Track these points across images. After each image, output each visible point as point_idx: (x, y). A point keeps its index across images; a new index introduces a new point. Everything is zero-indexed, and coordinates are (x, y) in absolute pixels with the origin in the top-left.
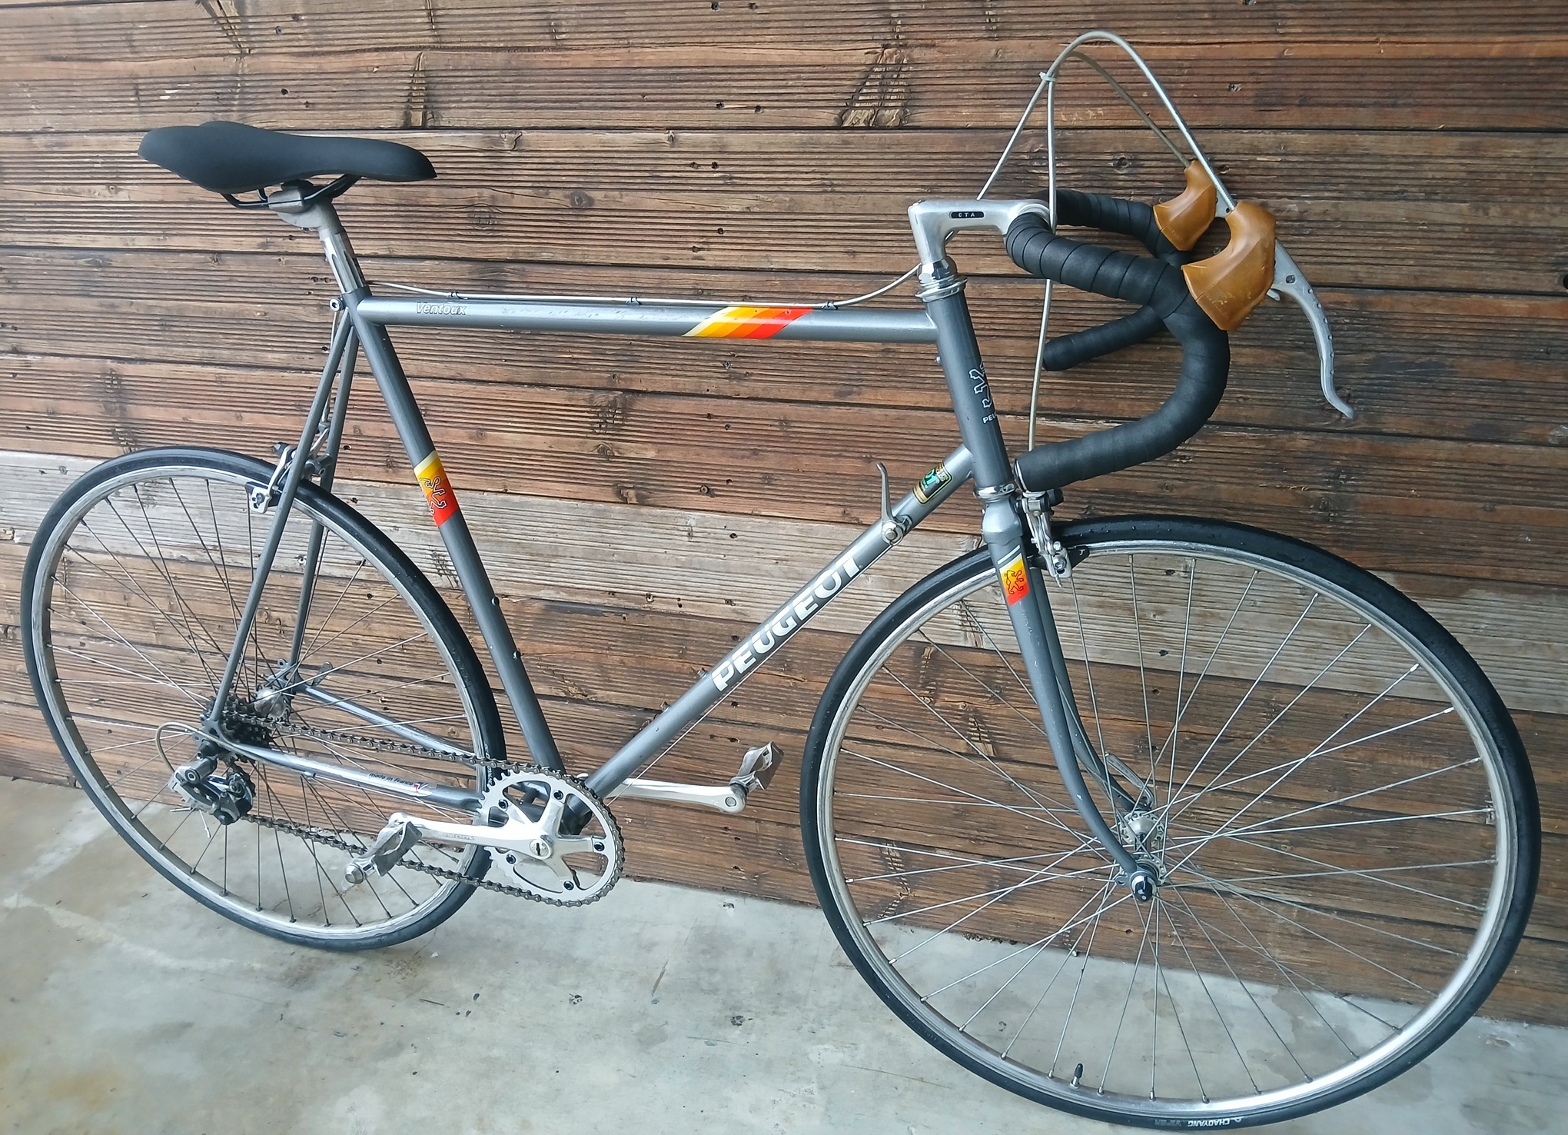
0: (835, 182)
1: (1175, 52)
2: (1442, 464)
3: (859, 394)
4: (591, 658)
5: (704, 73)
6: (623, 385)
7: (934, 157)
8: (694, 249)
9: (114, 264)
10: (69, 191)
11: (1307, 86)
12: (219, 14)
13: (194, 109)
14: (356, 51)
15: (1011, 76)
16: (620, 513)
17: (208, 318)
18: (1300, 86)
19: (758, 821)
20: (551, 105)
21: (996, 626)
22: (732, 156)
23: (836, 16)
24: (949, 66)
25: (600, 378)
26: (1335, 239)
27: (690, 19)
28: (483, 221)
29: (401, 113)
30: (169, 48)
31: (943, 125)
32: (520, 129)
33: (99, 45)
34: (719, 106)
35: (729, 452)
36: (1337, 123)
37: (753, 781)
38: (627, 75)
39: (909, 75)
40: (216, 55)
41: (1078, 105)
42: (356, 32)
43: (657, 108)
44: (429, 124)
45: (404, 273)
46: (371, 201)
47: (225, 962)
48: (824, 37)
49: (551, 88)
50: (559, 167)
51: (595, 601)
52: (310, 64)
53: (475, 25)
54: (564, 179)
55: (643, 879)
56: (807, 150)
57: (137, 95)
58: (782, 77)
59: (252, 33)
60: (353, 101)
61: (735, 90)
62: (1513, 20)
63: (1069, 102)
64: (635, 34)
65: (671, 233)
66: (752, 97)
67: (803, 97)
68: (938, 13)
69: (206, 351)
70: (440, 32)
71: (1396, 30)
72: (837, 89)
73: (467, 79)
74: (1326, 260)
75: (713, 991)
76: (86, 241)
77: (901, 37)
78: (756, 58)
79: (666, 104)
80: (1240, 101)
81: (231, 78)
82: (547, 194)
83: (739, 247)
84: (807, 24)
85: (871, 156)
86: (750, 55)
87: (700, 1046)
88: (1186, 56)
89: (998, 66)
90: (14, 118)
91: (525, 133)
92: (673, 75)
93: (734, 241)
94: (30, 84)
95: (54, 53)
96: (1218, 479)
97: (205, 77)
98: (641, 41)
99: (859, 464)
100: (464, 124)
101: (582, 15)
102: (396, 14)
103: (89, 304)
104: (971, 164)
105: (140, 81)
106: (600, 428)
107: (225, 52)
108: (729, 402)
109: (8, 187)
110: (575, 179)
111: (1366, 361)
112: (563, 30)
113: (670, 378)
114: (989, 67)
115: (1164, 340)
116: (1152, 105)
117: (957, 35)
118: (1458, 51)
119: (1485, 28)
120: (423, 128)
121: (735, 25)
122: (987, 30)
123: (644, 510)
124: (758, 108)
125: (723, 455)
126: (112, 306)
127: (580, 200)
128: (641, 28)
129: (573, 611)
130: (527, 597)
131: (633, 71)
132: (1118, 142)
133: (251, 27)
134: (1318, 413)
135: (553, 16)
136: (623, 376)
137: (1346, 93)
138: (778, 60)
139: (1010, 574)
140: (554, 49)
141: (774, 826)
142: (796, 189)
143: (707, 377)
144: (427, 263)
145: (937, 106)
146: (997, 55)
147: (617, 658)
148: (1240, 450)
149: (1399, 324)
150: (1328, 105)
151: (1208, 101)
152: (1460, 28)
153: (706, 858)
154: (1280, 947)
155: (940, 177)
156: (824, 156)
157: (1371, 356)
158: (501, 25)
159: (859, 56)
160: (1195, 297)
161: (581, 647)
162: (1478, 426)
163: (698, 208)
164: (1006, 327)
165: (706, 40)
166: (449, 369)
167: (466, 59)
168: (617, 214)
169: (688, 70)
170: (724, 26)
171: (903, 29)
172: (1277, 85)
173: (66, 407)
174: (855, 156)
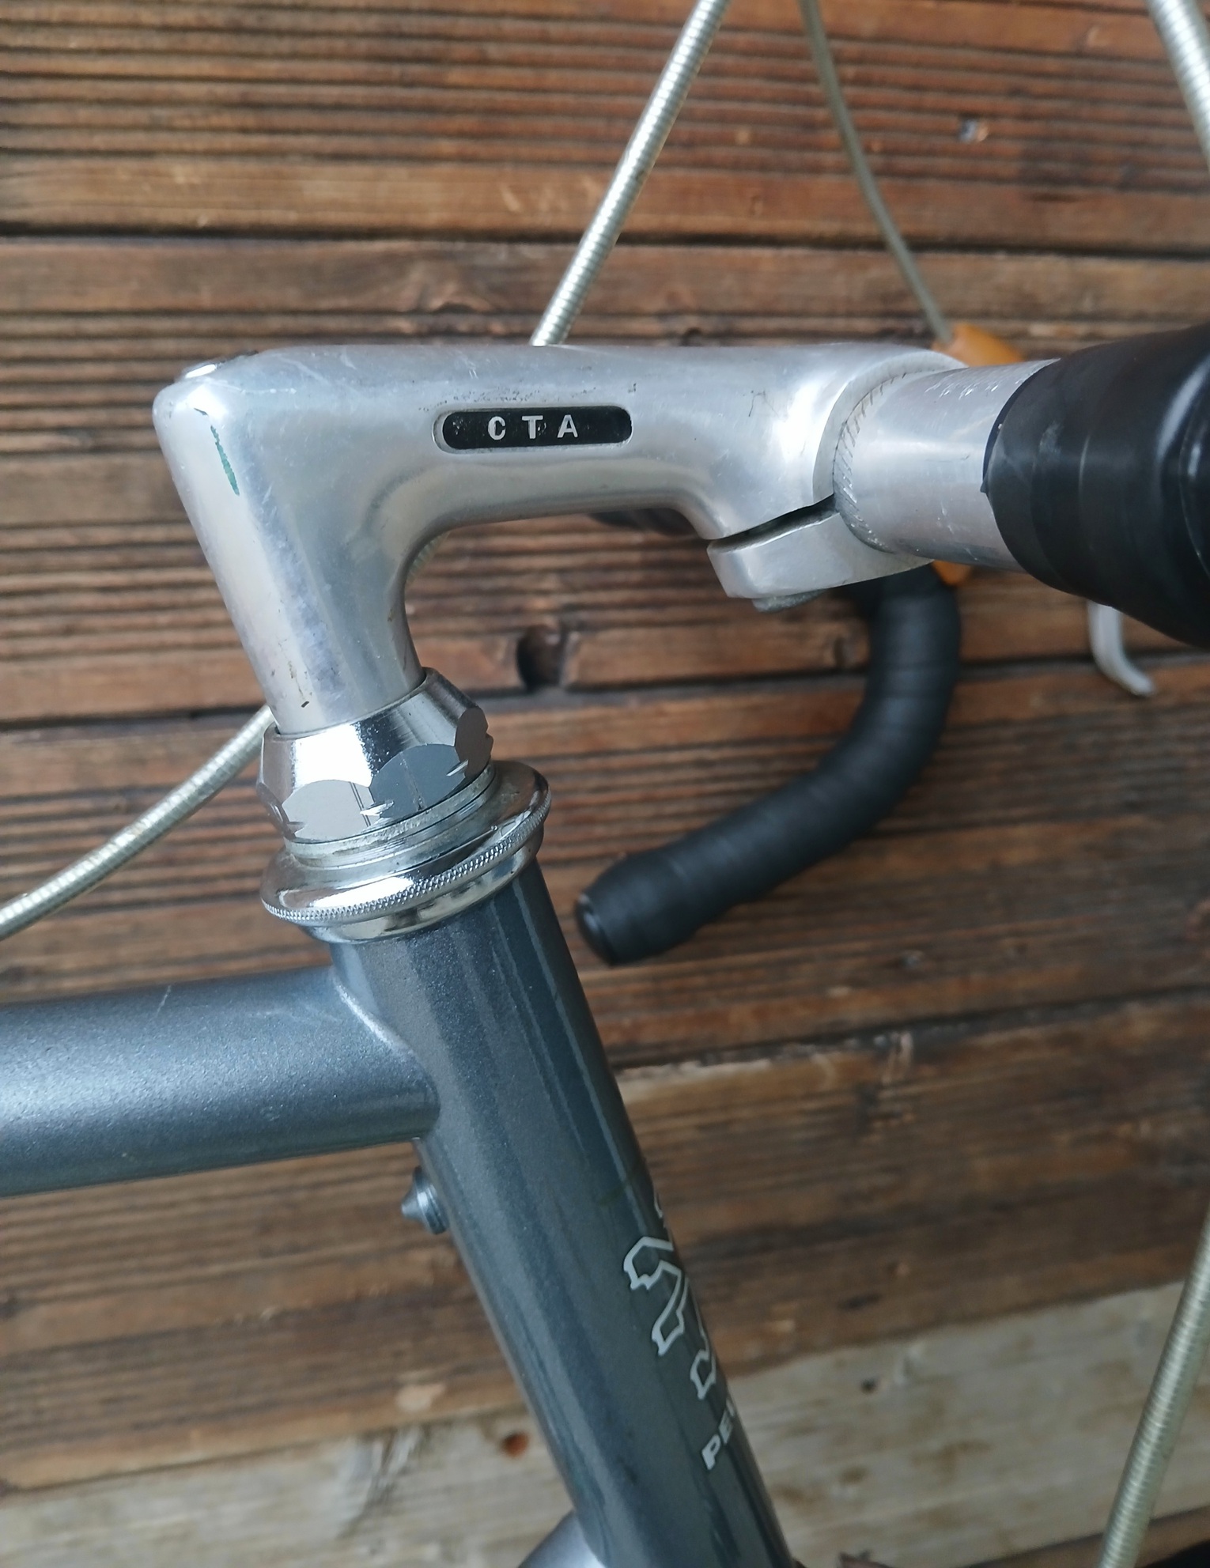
7: (91, 326)
15: (331, 56)
31: (109, 217)
41: (551, 162)
80: (986, 166)
145: (79, 153)
172: (1073, 128)
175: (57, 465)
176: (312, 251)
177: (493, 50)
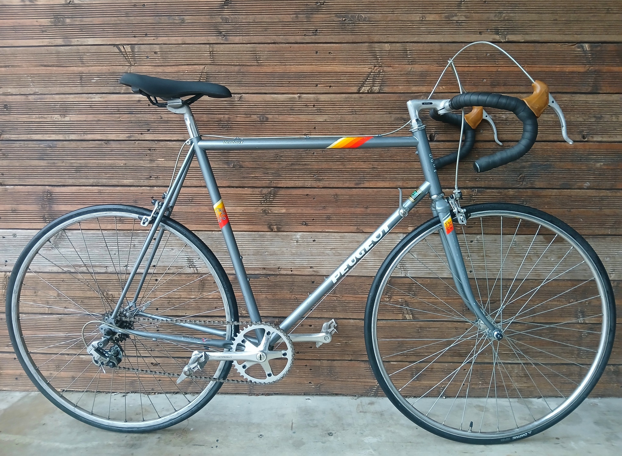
0: (356, 111)
1: (466, 69)
2: (554, 197)
3: (363, 184)
5: (312, 74)
6: (274, 185)
7: (390, 102)
8: (305, 135)
9: (58, 146)
10: (42, 117)
11: (505, 80)
12: (123, 50)
13: (106, 85)
14: (179, 65)
15: (416, 76)
16: (270, 235)
17: (99, 167)
18: (504, 80)
19: (319, 360)
20: (254, 85)
22: (321, 102)
23: (359, 57)
24: (396, 73)
25: (266, 183)
26: (517, 126)
27: (308, 57)
28: (224, 127)
30: (99, 63)
31: (393, 92)
32: (241, 93)
33: (67, 61)
34: (316, 86)
35: (314, 208)
36: (514, 91)
37: (333, 330)
38: (283, 75)
39: (382, 76)
40: (119, 66)
42: (180, 58)
43: (294, 86)
47: (95, 443)
48: (354, 63)
49: (255, 79)
50: (255, 107)
51: (257, 272)
52: (159, 69)
53: (228, 57)
54: (257, 110)
55: (268, 394)
56: (348, 100)
57: (81, 80)
58: (339, 76)
59: (136, 58)
61: (323, 80)
62: (561, 61)
64: (288, 61)
65: (296, 129)
66: (328, 83)
67: (346, 83)
68: (392, 56)
69: (95, 180)
70: (214, 59)
71: (530, 63)
72: (358, 80)
73: (222, 76)
74: (514, 133)
76: (46, 137)
77: (380, 63)
78: (331, 70)
79: (298, 85)
80: (486, 84)
81: (124, 74)
82: (250, 116)
83: (322, 133)
84: (348, 59)
85: (369, 102)
86: (328, 68)
87: (320, 444)
89: (411, 73)
90: (21, 89)
91: (244, 95)
92: (300, 75)
93: (320, 131)
94: (32, 75)
95: (46, 63)
97: (113, 73)
98: (290, 63)
99: (363, 209)
101: (269, 55)
102: (197, 53)
103: (42, 163)
105: (83, 74)
106: (264, 202)
107: (124, 64)
108: (316, 189)
109: (12, 116)
110: (261, 111)
111: (529, 165)
112: (261, 59)
113: (293, 182)
114: (408, 73)
117: (398, 63)
118: (547, 70)
119: (554, 63)
121: (323, 59)
122: (408, 62)
123: (280, 233)
124: (330, 86)
125: (312, 210)
126: (54, 163)
127: (263, 118)
128: (290, 59)
131: (286, 74)
133: (136, 55)
134: (515, 182)
135: (258, 55)
136: (275, 182)
137: (517, 82)
138: (339, 71)
139: (447, 223)
140: (257, 66)
141: (326, 362)
142: (343, 113)
143: (307, 181)
145: (391, 86)
146: (411, 69)
147: (264, 296)
149: (537, 152)
150: (512, 85)
152: (547, 63)
153: (298, 380)
154: (517, 382)
155: (392, 108)
156: (353, 102)
157: (530, 163)
158: (238, 57)
159: (366, 69)
160: (529, 106)
162: (563, 184)
163: (306, 120)
165: (314, 64)
167: (223, 69)
168: (277, 123)
169: (306, 73)
170: (320, 59)
171: (381, 61)
172: (497, 79)
174: (363, 102)
175: (386, 115)
176: (412, 94)
177: (431, 75)
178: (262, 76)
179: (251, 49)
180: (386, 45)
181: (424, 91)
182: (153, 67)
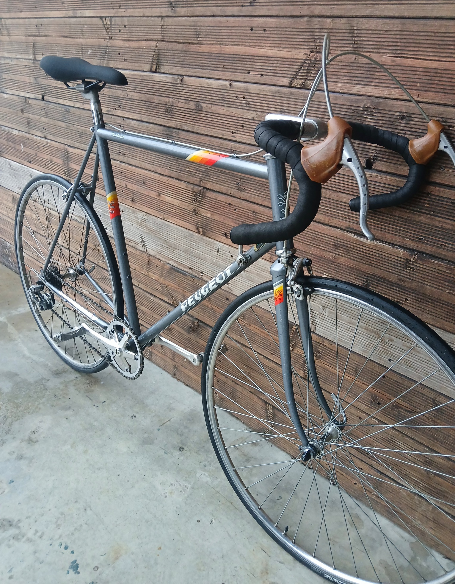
0: (285, 111)
4: (181, 292)
5: (245, 58)
6: (203, 185)
8: (233, 133)
12: (105, 23)
13: (96, 58)
14: (140, 40)
16: (197, 237)
20: (194, 67)
21: (322, 325)
22: (250, 95)
23: (295, 37)
25: (197, 180)
27: (242, 34)
28: (169, 111)
29: (150, 65)
30: (91, 35)
32: (184, 76)
33: (75, 32)
34: (249, 73)
35: (235, 221)
38: (220, 56)
40: (103, 39)
42: (141, 33)
43: (228, 71)
44: (157, 71)
45: (145, 128)
46: (138, 99)
47: (42, 360)
48: (289, 46)
49: (195, 60)
50: (193, 92)
51: (185, 270)
52: (127, 44)
53: (174, 33)
54: (195, 97)
56: (277, 95)
57: (82, 51)
58: (271, 62)
59: (113, 31)
60: (137, 59)
61: (254, 66)
63: (384, 85)
64: (224, 40)
65: (226, 125)
66: (260, 70)
67: (278, 72)
68: (334, 38)
70: (164, 35)
72: (291, 70)
73: (170, 54)
75: (181, 435)
76: (65, 102)
77: (318, 48)
78: (263, 53)
79: (231, 70)
81: (106, 47)
82: (189, 103)
83: (248, 134)
84: (283, 39)
85: (300, 101)
86: (261, 51)
87: (162, 452)
88: (440, 67)
89: (355, 65)
91: (185, 77)
92: (235, 58)
93: (247, 131)
95: (64, 34)
96: (426, 283)
97: (99, 46)
98: (225, 43)
100: (167, 72)
101: (207, 31)
102: (152, 27)
103: (63, 125)
104: (339, 109)
105: (83, 46)
106: (195, 201)
107: (105, 37)
108: (237, 200)
110: (198, 98)
112: (201, 36)
113: (218, 185)
114: (351, 65)
115: (411, 208)
116: (421, 90)
117: (340, 48)
120: (156, 72)
121: (257, 38)
122: (353, 47)
123: (205, 238)
124: (262, 75)
125: (232, 222)
126: (69, 126)
127: (198, 107)
128: (226, 37)
129: (178, 272)
130: (165, 262)
131: (221, 55)
132: (403, 107)
133: (113, 29)
135: (198, 30)
136: (204, 181)
138: (271, 54)
139: (277, 291)
140: (197, 44)
143: (231, 187)
144: (151, 125)
146: (355, 59)
148: (437, 271)
151: (448, 91)
156: (283, 99)
158: (182, 33)
159: (302, 56)
161: (179, 286)
163: (236, 115)
164: (344, 188)
165: (247, 44)
166: (153, 167)
167: (171, 46)
168: (209, 114)
169: (239, 56)
170: (254, 38)
171: (319, 44)
173: (55, 159)
174: (294, 100)
178: (200, 56)
179: (193, 24)
180: (329, 20)
181: (369, 94)
182: (123, 42)
